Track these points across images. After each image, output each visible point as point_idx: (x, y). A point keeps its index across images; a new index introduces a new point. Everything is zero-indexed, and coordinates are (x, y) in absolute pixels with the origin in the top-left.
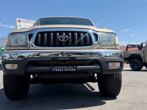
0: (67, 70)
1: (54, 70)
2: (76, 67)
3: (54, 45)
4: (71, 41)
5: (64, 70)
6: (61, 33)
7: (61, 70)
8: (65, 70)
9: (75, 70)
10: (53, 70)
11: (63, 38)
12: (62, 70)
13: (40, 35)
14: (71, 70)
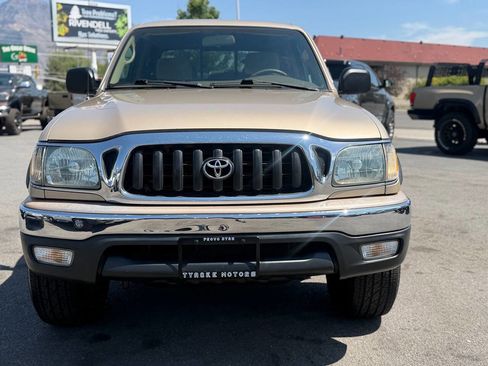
0: (230, 275)
1: (188, 275)
2: (258, 263)
3: (189, 192)
4: (242, 175)
5: (219, 274)
6: (209, 150)
7: (211, 275)
8: (223, 275)
9: (253, 274)
10: (185, 274)
11: (218, 170)
12: (214, 275)
13: (141, 156)
14: (241, 274)
